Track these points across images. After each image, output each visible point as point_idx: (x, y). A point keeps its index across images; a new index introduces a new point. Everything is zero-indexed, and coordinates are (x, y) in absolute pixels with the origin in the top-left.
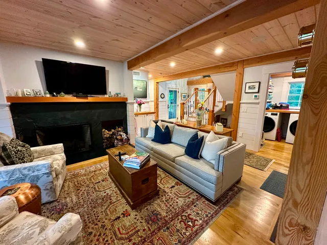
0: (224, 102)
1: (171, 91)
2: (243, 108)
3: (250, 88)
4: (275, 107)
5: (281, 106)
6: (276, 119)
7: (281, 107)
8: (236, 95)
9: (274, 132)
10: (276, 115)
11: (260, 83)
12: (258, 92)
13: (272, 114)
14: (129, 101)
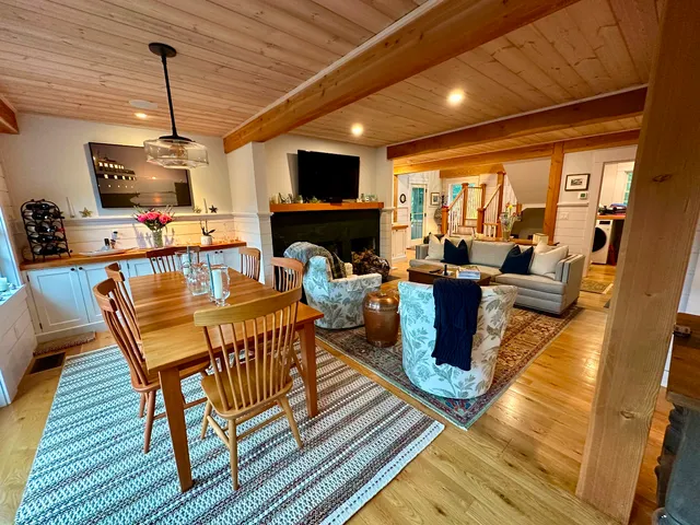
0: (518, 206)
1: (415, 189)
2: (562, 213)
3: (573, 183)
4: (605, 212)
5: (615, 209)
6: (608, 230)
7: (615, 211)
8: (551, 194)
9: (605, 249)
10: (608, 223)
11: (589, 175)
12: (587, 189)
13: (601, 223)
14: (386, 208)
